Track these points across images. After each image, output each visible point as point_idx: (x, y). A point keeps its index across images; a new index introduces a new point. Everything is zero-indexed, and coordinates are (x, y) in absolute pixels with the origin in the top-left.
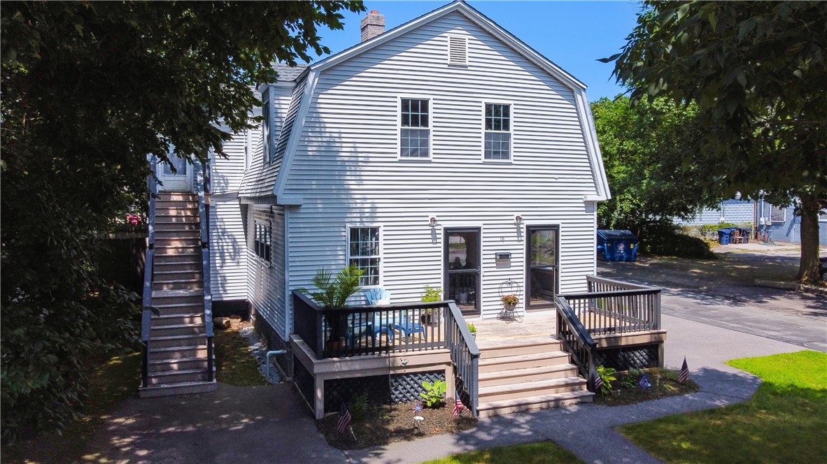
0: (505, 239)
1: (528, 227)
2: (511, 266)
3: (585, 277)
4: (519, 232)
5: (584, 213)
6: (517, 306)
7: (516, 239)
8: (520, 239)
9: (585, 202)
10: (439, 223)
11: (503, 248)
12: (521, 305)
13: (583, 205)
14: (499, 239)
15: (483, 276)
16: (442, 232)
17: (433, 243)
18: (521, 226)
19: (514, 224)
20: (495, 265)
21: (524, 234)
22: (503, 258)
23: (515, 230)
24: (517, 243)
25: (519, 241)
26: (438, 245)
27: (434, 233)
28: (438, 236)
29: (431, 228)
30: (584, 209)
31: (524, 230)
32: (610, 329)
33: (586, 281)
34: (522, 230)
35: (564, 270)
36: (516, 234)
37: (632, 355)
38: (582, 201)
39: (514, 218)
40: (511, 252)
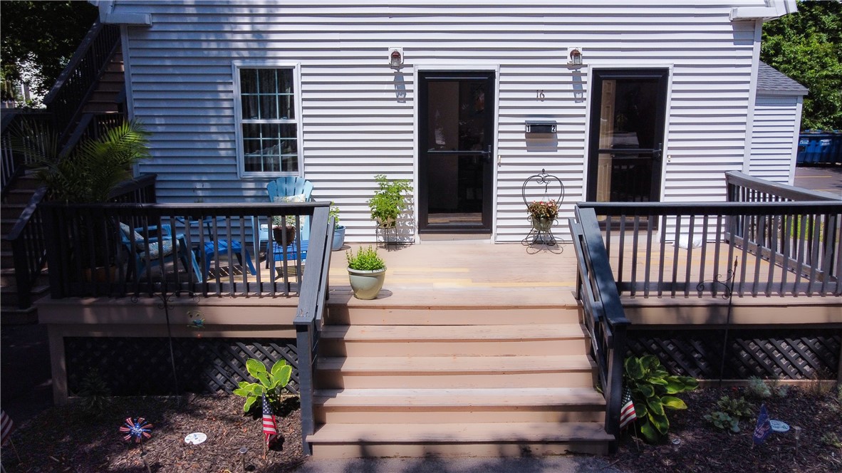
0: (547, 95)
1: (596, 72)
2: (556, 149)
3: (723, 176)
4: (577, 83)
5: (731, 45)
6: (555, 223)
7: (571, 95)
8: (579, 96)
9: (733, 22)
10: (407, 62)
11: (541, 112)
12: (561, 222)
13: (730, 28)
14: (534, 95)
15: (500, 164)
16: (415, 79)
17: (397, 99)
18: (583, 70)
19: (568, 66)
20: (524, 144)
21: (588, 87)
22: (538, 132)
23: (570, 79)
24: (572, 104)
25: (576, 100)
26: (408, 104)
27: (399, 81)
28: (408, 87)
29: (393, 71)
30: (731, 36)
31: (588, 79)
32: (673, 287)
33: (724, 183)
34: (583, 79)
35: (673, 160)
36: (570, 87)
37: (770, 346)
38: (727, 20)
39: (567, 53)
40: (558, 120)
